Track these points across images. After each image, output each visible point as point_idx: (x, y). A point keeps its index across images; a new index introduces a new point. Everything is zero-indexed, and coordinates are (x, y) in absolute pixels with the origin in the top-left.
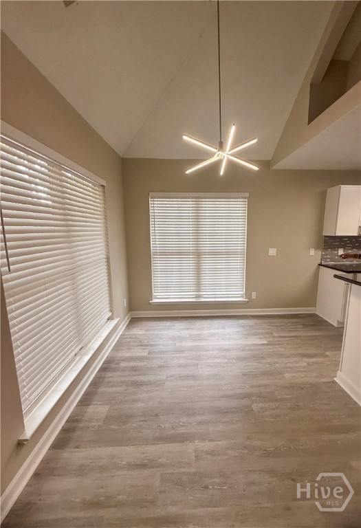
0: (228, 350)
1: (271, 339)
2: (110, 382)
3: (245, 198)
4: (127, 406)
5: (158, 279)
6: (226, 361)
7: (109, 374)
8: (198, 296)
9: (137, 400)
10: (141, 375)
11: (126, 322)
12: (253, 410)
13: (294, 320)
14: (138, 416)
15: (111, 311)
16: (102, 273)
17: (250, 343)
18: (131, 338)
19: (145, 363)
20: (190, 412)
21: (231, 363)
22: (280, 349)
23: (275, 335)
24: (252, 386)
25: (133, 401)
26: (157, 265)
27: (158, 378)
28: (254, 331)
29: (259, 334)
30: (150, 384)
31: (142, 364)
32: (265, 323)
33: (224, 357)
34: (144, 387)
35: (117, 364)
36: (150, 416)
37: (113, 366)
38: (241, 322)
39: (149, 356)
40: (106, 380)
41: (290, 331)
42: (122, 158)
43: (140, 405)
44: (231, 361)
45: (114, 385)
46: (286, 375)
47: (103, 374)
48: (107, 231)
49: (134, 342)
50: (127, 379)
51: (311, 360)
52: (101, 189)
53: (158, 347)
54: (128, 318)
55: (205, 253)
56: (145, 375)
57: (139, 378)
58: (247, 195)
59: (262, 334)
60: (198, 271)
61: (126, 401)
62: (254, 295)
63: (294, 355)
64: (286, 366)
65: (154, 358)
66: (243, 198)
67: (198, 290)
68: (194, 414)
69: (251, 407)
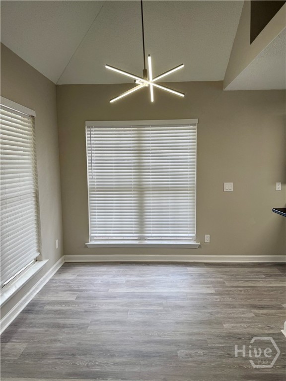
0: (166, 298)
1: (221, 289)
2: (31, 323)
3: (194, 125)
4: (45, 345)
5: (95, 218)
6: (161, 308)
7: (31, 316)
8: (141, 238)
9: (56, 341)
10: (64, 318)
11: (57, 266)
12: (177, 355)
13: (257, 269)
14: (54, 354)
15: (39, 251)
16: (29, 213)
17: (194, 291)
18: (60, 282)
19: (70, 308)
20: (108, 354)
21: (166, 311)
22: (228, 299)
23: (227, 284)
24: (183, 334)
25: (52, 341)
26: (95, 202)
27: (82, 321)
28: (202, 280)
29: (208, 283)
30: (73, 327)
31: (67, 308)
32: (219, 271)
33: (160, 304)
34: (66, 329)
35: (41, 307)
36: (67, 355)
37: (37, 308)
38: (190, 269)
39: (78, 300)
40: (28, 321)
41: (247, 281)
42: (56, 86)
43: (58, 345)
44: (166, 309)
45: (35, 326)
46: (226, 326)
47: (25, 315)
48: (36, 164)
49: (63, 286)
50: (49, 321)
51: (261, 311)
52: (30, 120)
53: (88, 293)
54: (60, 263)
55: (148, 189)
56: (69, 318)
57: (61, 321)
58: (196, 121)
59: (212, 283)
60: (141, 209)
61: (44, 341)
62: (207, 238)
63: (242, 306)
64: (230, 316)
65: (81, 303)
66: (191, 125)
67: (142, 231)
68: (112, 356)
69: (177, 353)
